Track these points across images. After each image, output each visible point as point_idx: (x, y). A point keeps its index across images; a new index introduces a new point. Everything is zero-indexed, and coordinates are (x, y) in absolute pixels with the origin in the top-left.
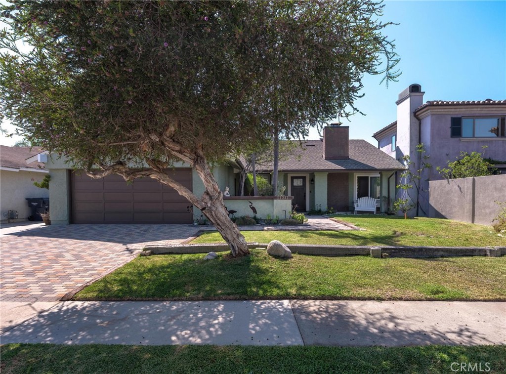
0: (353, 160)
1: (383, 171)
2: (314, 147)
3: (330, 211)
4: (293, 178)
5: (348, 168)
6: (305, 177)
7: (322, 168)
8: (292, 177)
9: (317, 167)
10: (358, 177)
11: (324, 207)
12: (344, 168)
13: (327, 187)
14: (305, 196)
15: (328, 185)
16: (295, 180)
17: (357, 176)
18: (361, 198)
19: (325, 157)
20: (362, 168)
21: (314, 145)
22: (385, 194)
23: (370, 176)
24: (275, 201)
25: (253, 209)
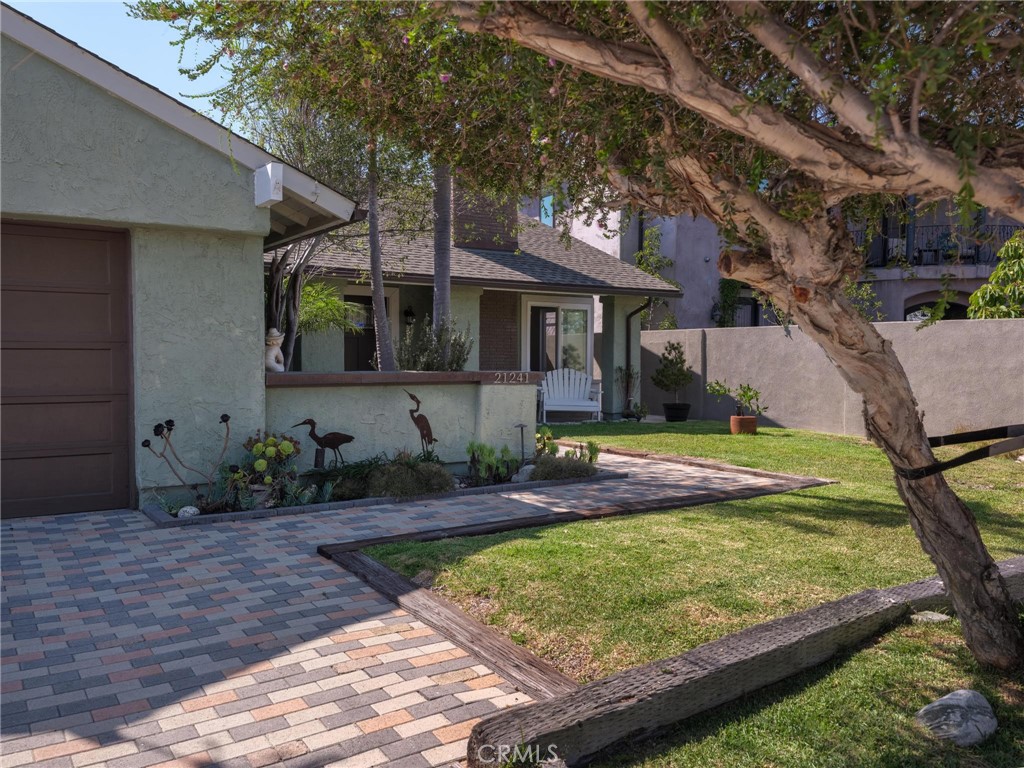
10: (532, 309)
17: (529, 304)
22: (619, 360)
23: (562, 306)
24: (486, 390)
25: (422, 423)
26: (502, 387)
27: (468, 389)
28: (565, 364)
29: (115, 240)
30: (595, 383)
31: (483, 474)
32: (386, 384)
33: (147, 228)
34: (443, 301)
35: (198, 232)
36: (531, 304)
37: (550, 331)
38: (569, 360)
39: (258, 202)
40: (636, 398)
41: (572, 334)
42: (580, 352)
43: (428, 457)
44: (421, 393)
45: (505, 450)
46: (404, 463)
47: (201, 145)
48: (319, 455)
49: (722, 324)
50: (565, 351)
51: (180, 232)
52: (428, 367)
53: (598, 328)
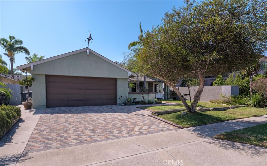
22: (166, 91)
23: (159, 84)
24: (150, 94)
25: (143, 97)
27: (148, 94)
28: (159, 92)
29: (115, 80)
30: (163, 95)
31: (150, 103)
32: (140, 93)
33: (119, 78)
34: (145, 84)
35: (123, 78)
36: (155, 84)
37: (157, 88)
38: (160, 91)
39: (128, 75)
40: (169, 97)
41: (160, 88)
42: (161, 91)
43: (144, 101)
44: (143, 94)
45: (152, 101)
46: (142, 101)
47: (124, 70)
48: (133, 100)
49: (182, 86)
50: (159, 90)
51: (121, 79)
52: (144, 92)
53: (164, 87)
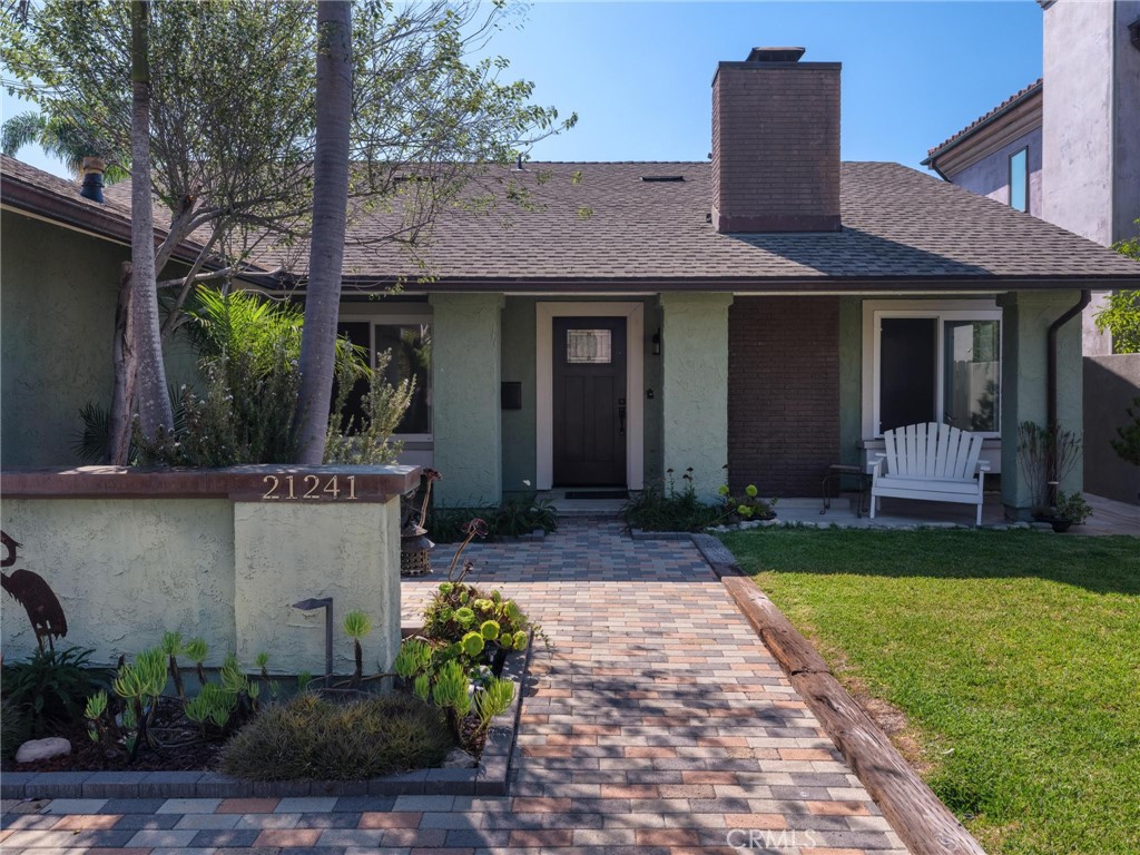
0: (863, 234)
1: (1022, 286)
2: (678, 184)
3: (743, 509)
4: (561, 326)
5: (838, 273)
6: (623, 320)
7: (700, 270)
8: (557, 321)
9: (676, 268)
10: (885, 322)
11: (712, 483)
12: (818, 274)
13: (725, 373)
14: (623, 414)
15: (731, 359)
16: (572, 333)
17: (879, 315)
18: (900, 430)
19: (722, 220)
20: (913, 272)
21: (680, 179)
22: (1030, 410)
26: (285, 509)
36: (881, 315)
